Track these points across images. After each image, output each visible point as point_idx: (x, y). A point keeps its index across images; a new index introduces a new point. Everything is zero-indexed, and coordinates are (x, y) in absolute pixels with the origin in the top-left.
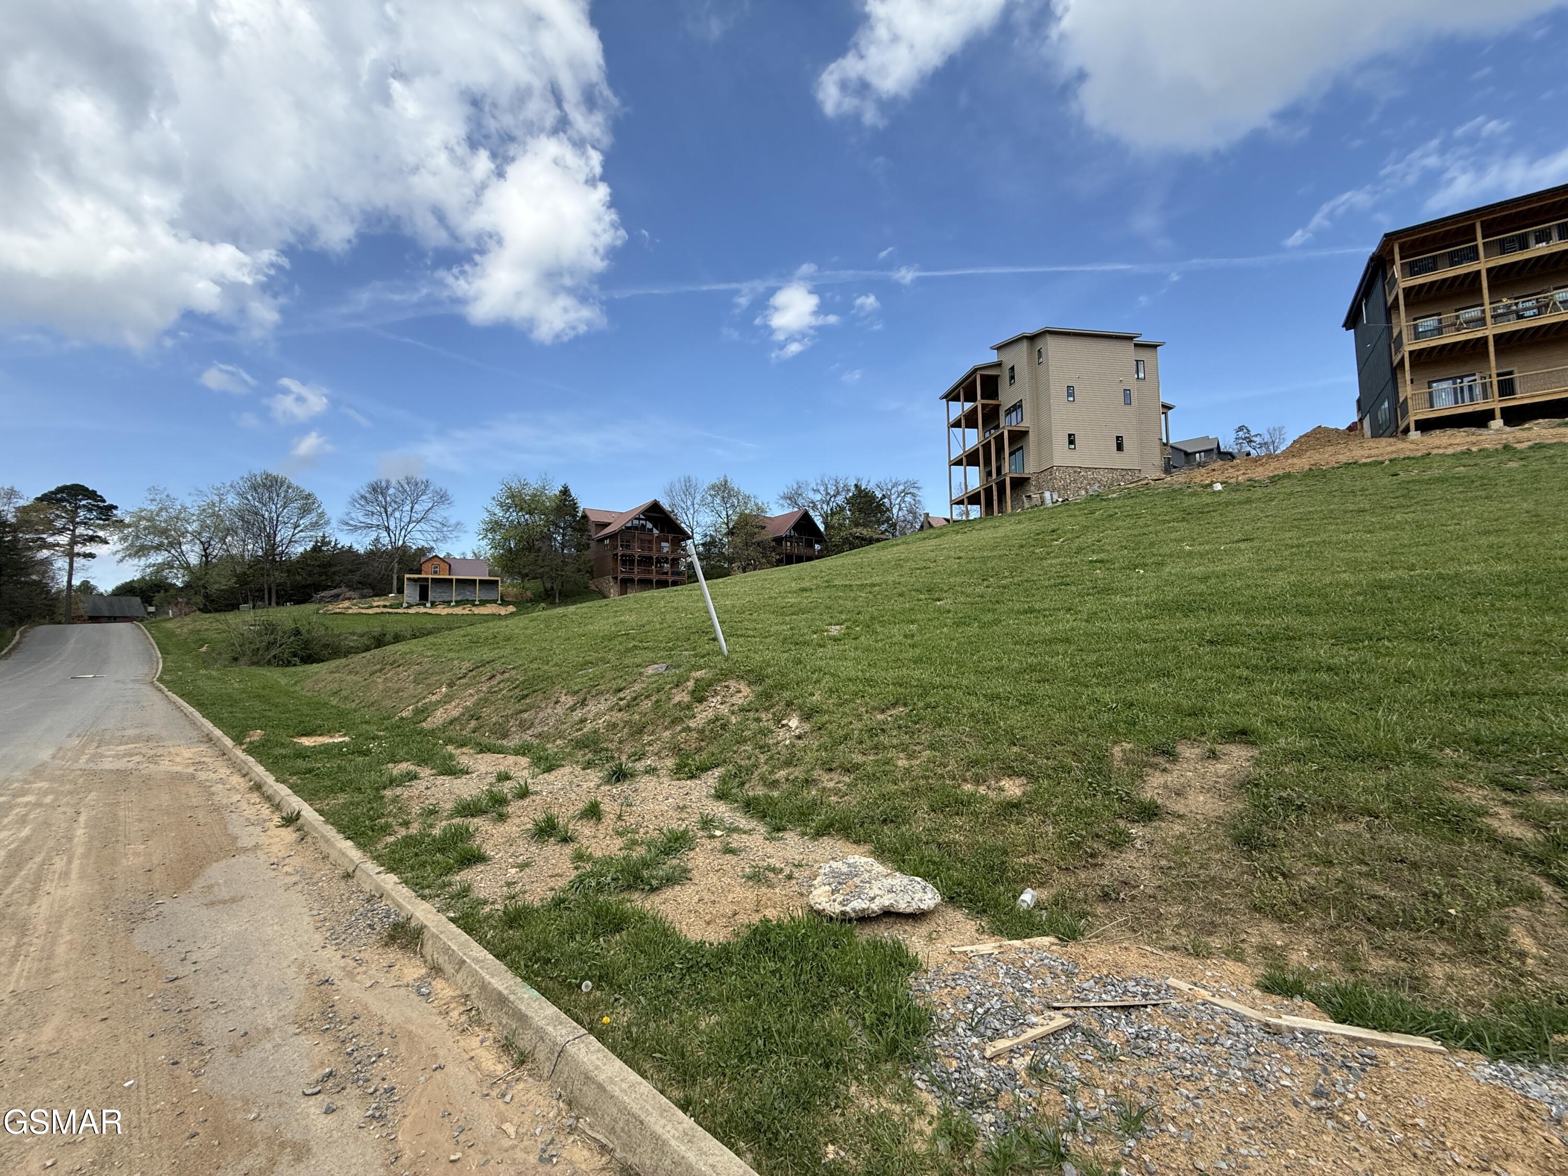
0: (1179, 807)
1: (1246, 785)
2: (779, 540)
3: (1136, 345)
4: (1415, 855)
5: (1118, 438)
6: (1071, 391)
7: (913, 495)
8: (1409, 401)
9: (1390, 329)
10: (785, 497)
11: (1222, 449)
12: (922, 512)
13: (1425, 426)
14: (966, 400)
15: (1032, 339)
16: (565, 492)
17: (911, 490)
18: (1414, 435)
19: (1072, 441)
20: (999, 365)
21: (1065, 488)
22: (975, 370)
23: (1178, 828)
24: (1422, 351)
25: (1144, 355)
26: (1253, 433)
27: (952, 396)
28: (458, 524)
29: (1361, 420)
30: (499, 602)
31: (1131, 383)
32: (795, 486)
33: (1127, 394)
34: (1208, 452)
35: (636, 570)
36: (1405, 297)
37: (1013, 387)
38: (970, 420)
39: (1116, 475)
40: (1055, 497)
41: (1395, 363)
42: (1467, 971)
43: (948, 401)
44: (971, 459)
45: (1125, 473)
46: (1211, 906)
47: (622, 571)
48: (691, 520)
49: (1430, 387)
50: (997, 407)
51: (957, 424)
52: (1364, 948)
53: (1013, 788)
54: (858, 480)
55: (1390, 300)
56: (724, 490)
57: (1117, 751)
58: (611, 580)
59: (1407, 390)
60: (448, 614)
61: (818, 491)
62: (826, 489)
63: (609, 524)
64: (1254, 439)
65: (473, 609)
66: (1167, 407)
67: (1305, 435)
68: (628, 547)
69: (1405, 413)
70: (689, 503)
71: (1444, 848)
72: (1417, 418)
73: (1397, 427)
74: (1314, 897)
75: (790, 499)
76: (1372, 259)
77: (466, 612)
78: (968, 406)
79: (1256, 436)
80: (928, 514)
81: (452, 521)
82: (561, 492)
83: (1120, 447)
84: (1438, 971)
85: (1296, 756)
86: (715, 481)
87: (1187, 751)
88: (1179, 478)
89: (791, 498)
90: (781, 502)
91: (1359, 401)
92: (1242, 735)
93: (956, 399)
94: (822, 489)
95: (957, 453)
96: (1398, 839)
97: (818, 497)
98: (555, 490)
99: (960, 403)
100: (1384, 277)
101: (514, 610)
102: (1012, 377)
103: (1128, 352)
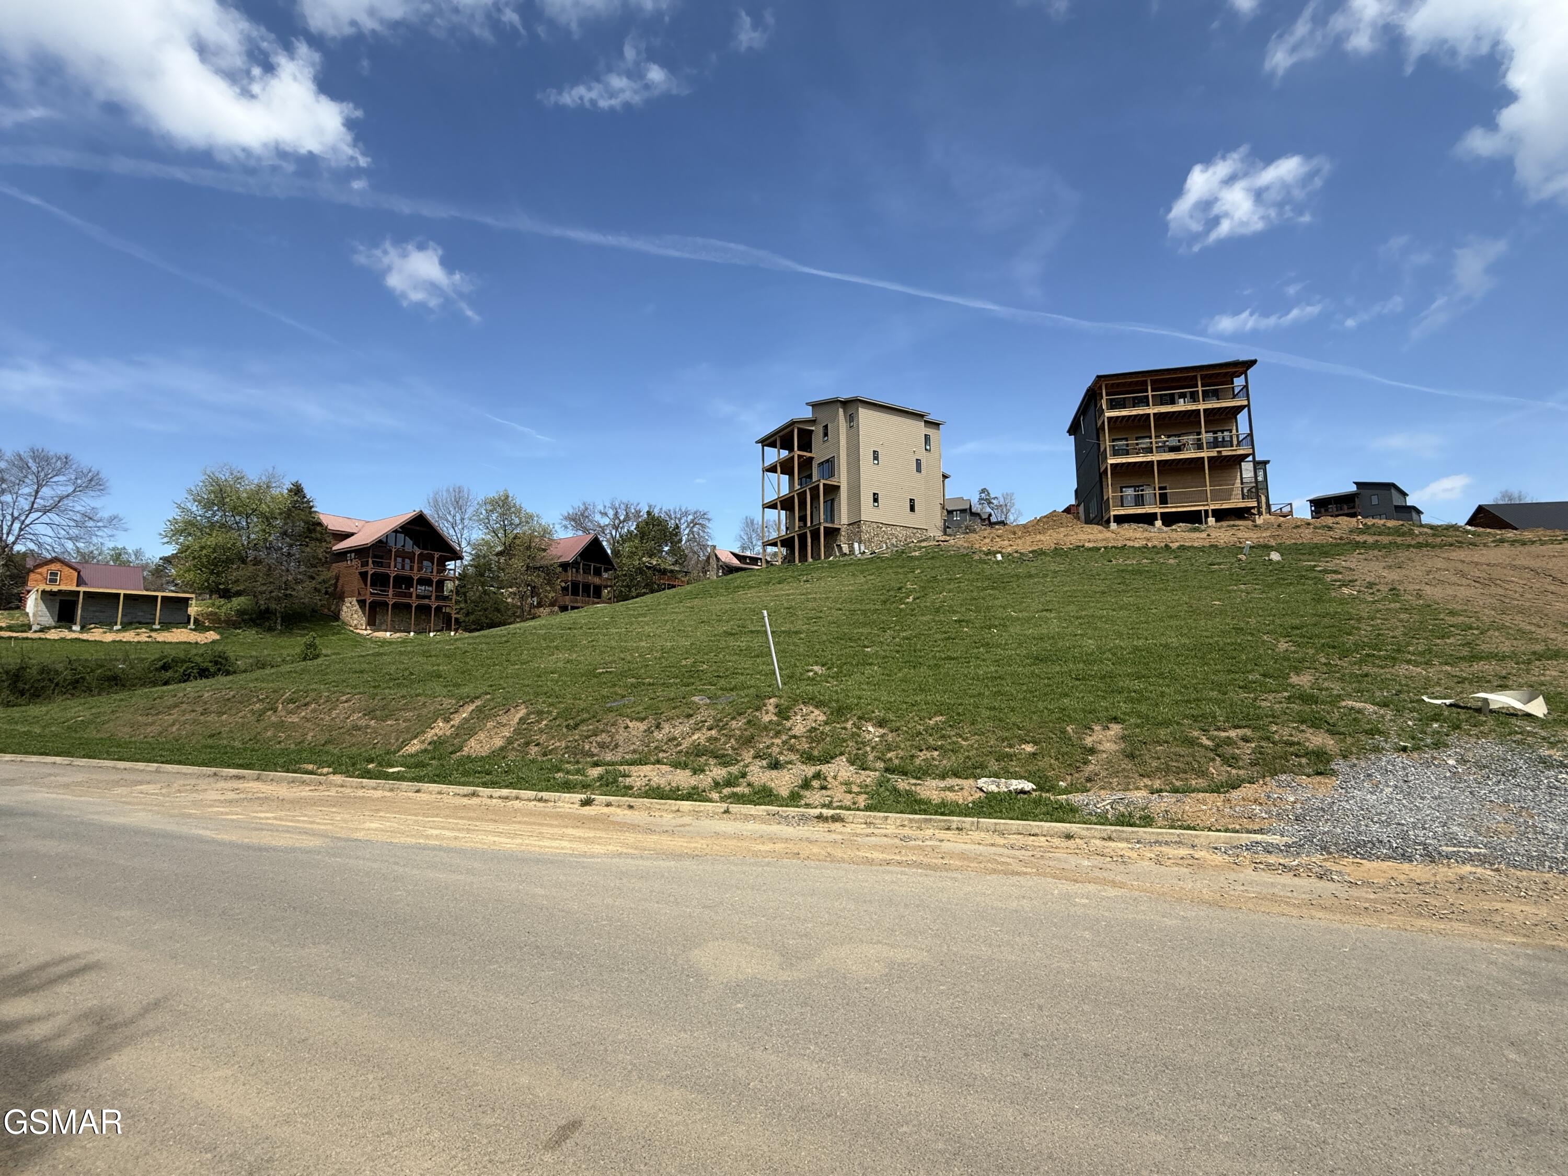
0: (1101, 748)
1: (1123, 738)
2: (565, 566)
3: (926, 422)
4: (1182, 753)
5: (911, 500)
6: (876, 456)
7: (703, 526)
8: (1111, 501)
9: (1099, 445)
10: (569, 518)
11: (974, 510)
12: (710, 543)
13: (1120, 520)
14: (783, 448)
15: (845, 404)
16: (297, 490)
17: (700, 521)
18: (1113, 526)
19: (876, 500)
20: (813, 422)
21: (870, 541)
22: (792, 423)
23: (1105, 756)
24: (1117, 464)
25: (930, 431)
26: (992, 496)
27: (768, 442)
28: (112, 519)
29: (1078, 505)
30: (192, 626)
31: (922, 454)
32: (582, 507)
33: (918, 462)
34: (963, 511)
35: (391, 593)
36: (1109, 423)
37: (827, 444)
38: (785, 467)
39: (909, 532)
40: (863, 548)
41: (1102, 470)
42: (1200, 781)
43: (763, 446)
44: (786, 504)
45: (915, 531)
46: (1126, 777)
47: (371, 593)
48: (459, 536)
49: (1121, 492)
50: (811, 459)
51: (772, 469)
52: (1174, 781)
53: (1029, 748)
54: (650, 506)
55: (1099, 423)
56: (503, 505)
57: (1068, 728)
58: (355, 602)
59: (1110, 493)
60: (114, 642)
61: (606, 514)
62: (616, 514)
63: (352, 534)
64: (993, 501)
65: (154, 634)
66: (945, 477)
67: (1045, 517)
68: (380, 564)
69: (1108, 510)
70: (458, 517)
71: (1190, 750)
72: (1116, 513)
73: (1102, 517)
74: (1158, 769)
75: (574, 520)
76: (1088, 391)
77: (144, 638)
78: (784, 453)
79: (994, 498)
80: (715, 547)
81: (105, 514)
82: (290, 491)
83: (912, 509)
84: (1194, 782)
85: (1137, 726)
86: (493, 494)
87: (1097, 728)
88: (958, 541)
89: (578, 520)
90: (564, 522)
91: (1076, 491)
92: (1115, 719)
93: (773, 445)
94: (611, 513)
95: (771, 497)
96: (1178, 749)
97: (605, 521)
98: (282, 489)
99: (776, 450)
100: (1096, 406)
101: (218, 637)
102: (826, 434)
103: (919, 428)
